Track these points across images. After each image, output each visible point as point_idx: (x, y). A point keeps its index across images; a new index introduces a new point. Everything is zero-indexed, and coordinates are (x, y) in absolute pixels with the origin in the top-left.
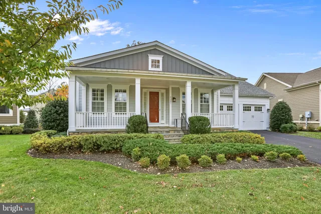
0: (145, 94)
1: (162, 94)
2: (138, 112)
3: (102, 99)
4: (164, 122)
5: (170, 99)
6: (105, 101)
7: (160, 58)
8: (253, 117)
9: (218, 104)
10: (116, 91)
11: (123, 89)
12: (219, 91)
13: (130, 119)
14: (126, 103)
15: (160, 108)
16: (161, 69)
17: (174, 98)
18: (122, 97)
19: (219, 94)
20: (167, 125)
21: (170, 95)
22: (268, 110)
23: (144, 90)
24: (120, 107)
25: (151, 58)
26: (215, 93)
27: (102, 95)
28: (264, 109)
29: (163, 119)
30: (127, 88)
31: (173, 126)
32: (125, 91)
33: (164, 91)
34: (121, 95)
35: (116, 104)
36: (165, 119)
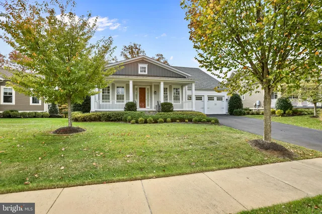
0: (137, 89)
1: (148, 89)
2: (131, 100)
3: (109, 93)
4: (149, 107)
5: (153, 92)
6: (111, 94)
7: (146, 66)
8: (216, 104)
9: (186, 95)
10: (118, 87)
11: (122, 86)
12: (187, 87)
13: (127, 104)
14: (124, 95)
15: (146, 98)
16: (146, 73)
17: (155, 92)
18: (121, 91)
19: (187, 89)
20: (151, 110)
21: (153, 90)
22: (227, 99)
23: (136, 87)
24: (120, 98)
25: (140, 66)
26: (184, 88)
27: (109, 90)
28: (224, 99)
29: (148, 105)
30: (125, 86)
31: (155, 110)
32: (123, 87)
33: (149, 87)
34: (120, 90)
35: (117, 96)
36: (150, 105)
